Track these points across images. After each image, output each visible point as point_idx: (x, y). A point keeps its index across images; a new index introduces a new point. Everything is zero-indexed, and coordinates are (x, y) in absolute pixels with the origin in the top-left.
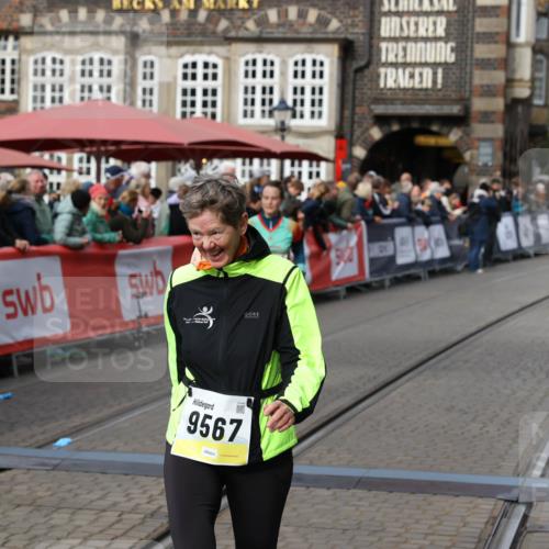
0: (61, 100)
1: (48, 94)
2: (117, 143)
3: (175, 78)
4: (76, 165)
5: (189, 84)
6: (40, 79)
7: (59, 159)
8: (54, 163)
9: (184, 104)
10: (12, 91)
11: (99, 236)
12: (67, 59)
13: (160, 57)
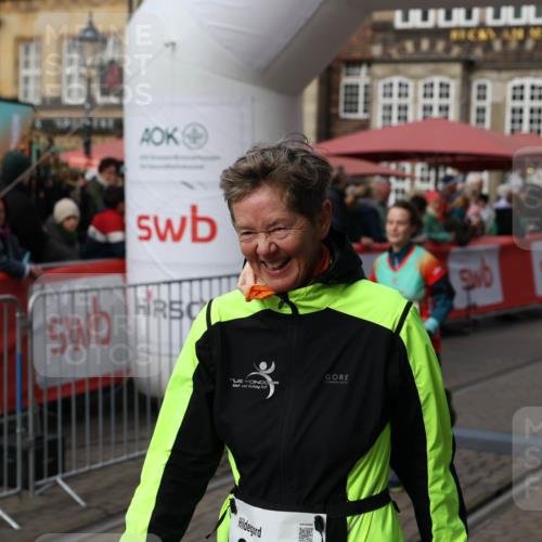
0: (406, 118)
1: (395, 113)
2: (453, 155)
3: (505, 99)
4: (418, 173)
5: (518, 104)
6: (387, 101)
7: (404, 169)
8: (400, 172)
9: (513, 121)
10: (365, 111)
11: (434, 236)
12: (411, 84)
13: (493, 81)
